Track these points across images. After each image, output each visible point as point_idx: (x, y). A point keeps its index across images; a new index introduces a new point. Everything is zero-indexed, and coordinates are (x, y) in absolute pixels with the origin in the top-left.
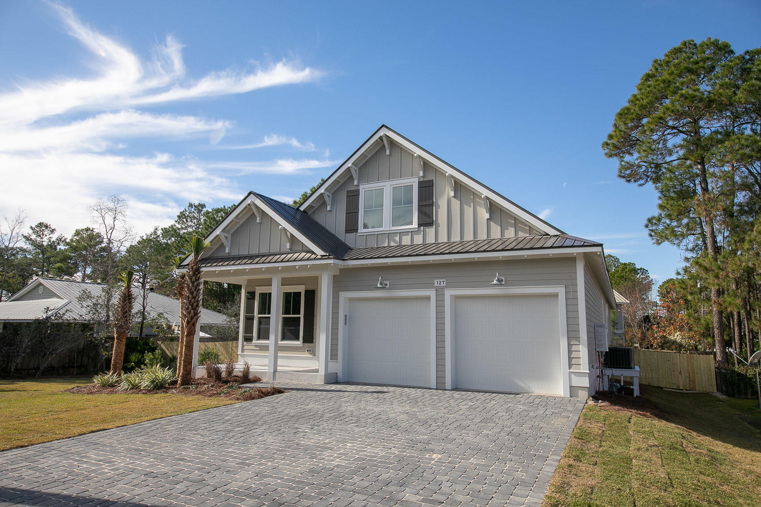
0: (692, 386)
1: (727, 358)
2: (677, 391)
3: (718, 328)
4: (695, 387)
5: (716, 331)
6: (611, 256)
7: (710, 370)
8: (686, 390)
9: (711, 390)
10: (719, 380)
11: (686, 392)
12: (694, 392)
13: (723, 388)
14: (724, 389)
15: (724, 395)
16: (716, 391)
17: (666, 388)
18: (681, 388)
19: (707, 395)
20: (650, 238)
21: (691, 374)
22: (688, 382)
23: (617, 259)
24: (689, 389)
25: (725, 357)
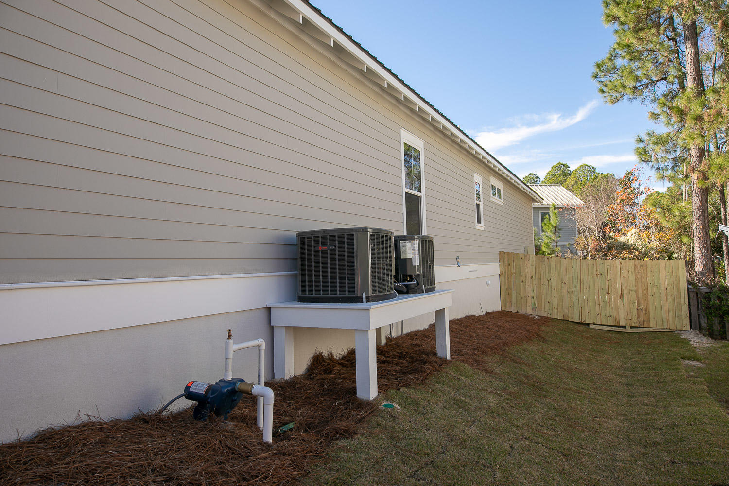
0: (642, 319)
1: (714, 268)
2: (614, 329)
3: (699, 219)
4: (649, 321)
5: (696, 223)
6: (587, 165)
7: (678, 289)
8: (632, 327)
9: (679, 327)
10: (694, 309)
11: (631, 330)
12: (645, 330)
13: (702, 322)
14: (704, 323)
15: (704, 336)
16: (688, 327)
17: (594, 324)
18: (622, 323)
19: (671, 336)
20: (601, 95)
21: (640, 296)
22: (634, 312)
23: (593, 168)
24: (637, 325)
25: (709, 266)
